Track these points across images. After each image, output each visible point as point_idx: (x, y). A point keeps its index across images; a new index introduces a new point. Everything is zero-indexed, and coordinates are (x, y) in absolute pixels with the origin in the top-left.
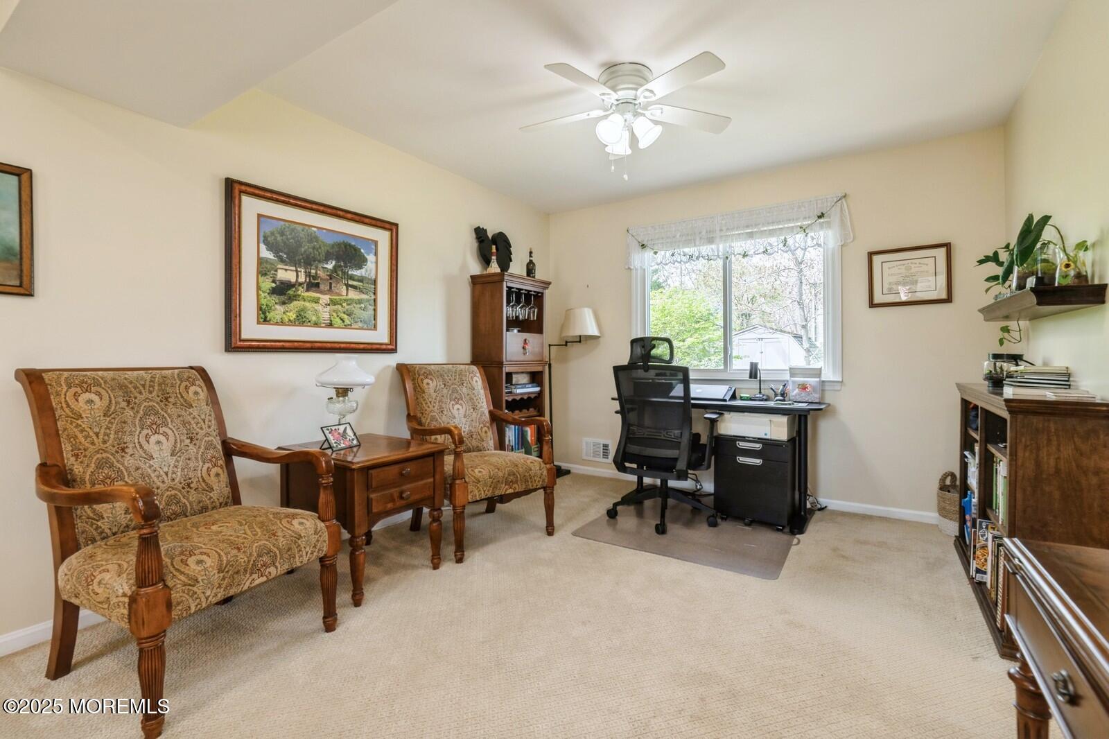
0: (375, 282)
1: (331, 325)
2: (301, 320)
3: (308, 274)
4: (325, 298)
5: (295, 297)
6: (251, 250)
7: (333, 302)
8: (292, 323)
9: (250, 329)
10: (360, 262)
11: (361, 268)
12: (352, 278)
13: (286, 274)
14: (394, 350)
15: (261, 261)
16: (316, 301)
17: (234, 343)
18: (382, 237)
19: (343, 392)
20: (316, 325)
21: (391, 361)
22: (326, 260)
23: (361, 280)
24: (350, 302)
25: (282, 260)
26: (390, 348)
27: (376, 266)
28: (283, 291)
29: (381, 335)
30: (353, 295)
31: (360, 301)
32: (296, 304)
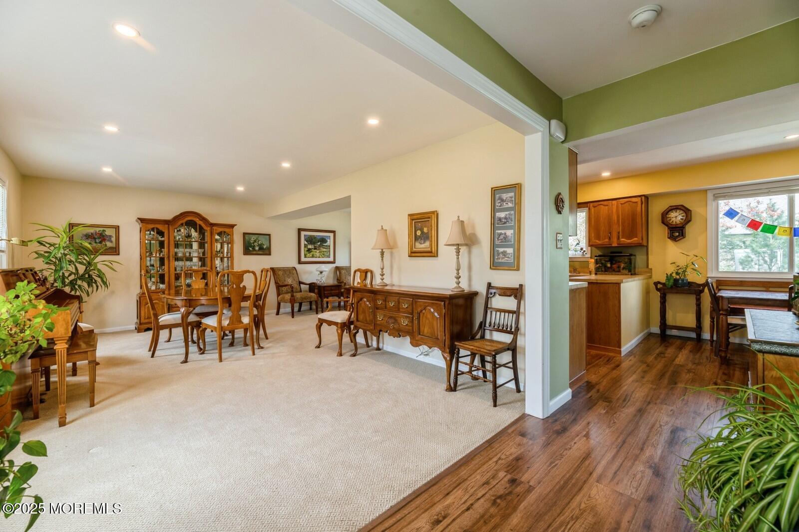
0: (330, 246)
1: (319, 257)
2: (313, 257)
3: (314, 246)
4: (318, 251)
5: (312, 252)
6: (303, 242)
7: (320, 252)
8: (311, 257)
9: (303, 259)
10: (326, 242)
11: (326, 243)
12: (324, 246)
13: (310, 247)
14: (335, 263)
15: (305, 244)
16: (316, 252)
17: (300, 262)
18: (331, 235)
19: (321, 272)
20: (316, 257)
21: (334, 265)
22: (318, 242)
23: (326, 246)
24: (323, 252)
25: (309, 244)
26: (334, 262)
27: (330, 242)
28: (309, 250)
29: (331, 259)
30: (324, 250)
31: (326, 251)
32: (312, 253)
